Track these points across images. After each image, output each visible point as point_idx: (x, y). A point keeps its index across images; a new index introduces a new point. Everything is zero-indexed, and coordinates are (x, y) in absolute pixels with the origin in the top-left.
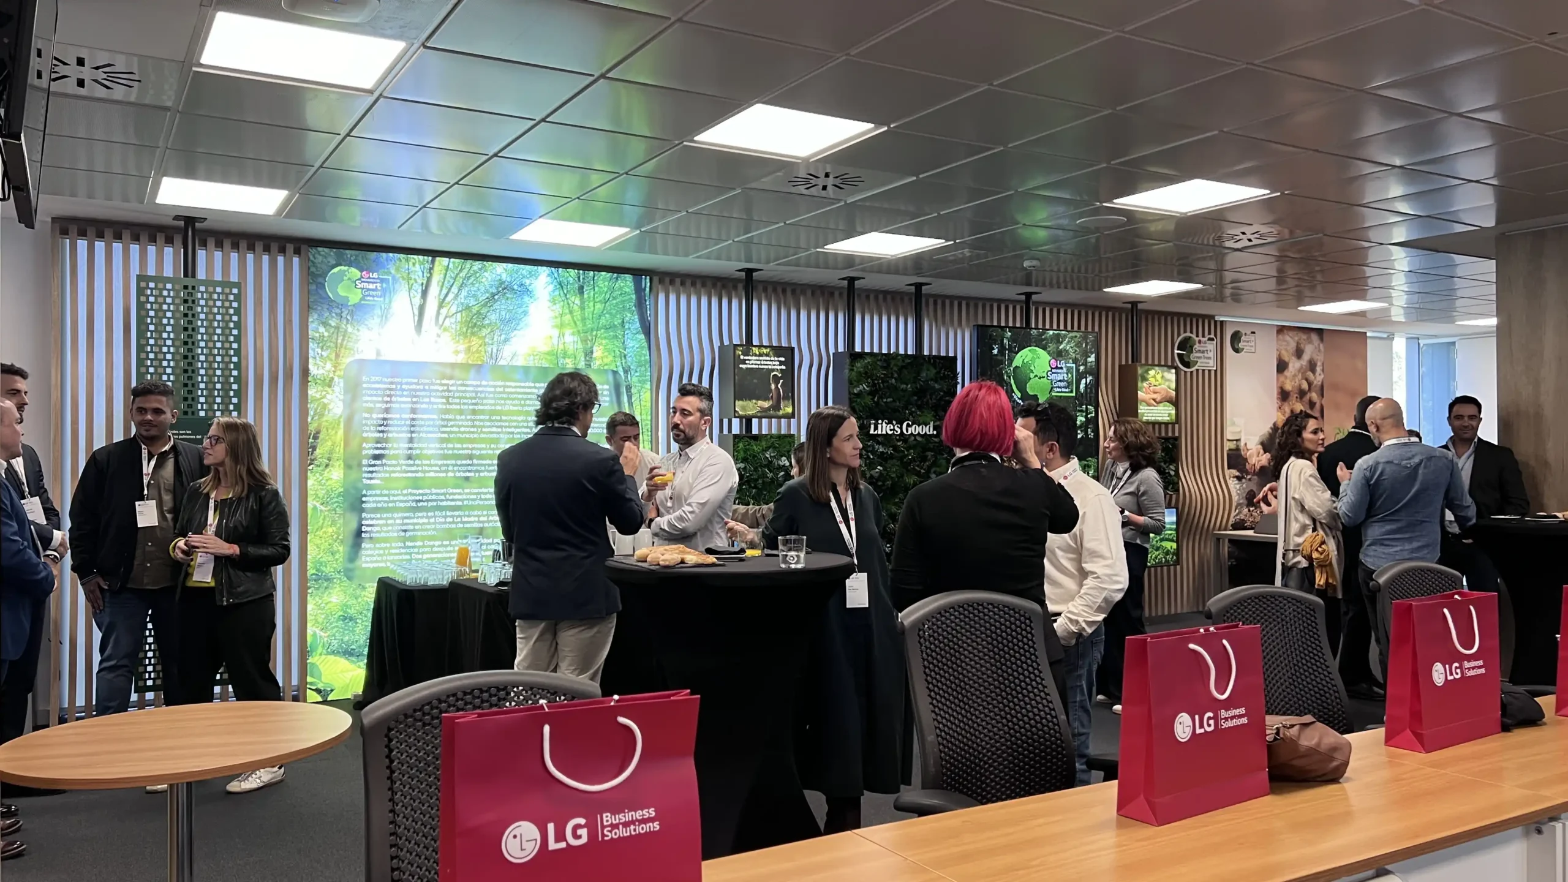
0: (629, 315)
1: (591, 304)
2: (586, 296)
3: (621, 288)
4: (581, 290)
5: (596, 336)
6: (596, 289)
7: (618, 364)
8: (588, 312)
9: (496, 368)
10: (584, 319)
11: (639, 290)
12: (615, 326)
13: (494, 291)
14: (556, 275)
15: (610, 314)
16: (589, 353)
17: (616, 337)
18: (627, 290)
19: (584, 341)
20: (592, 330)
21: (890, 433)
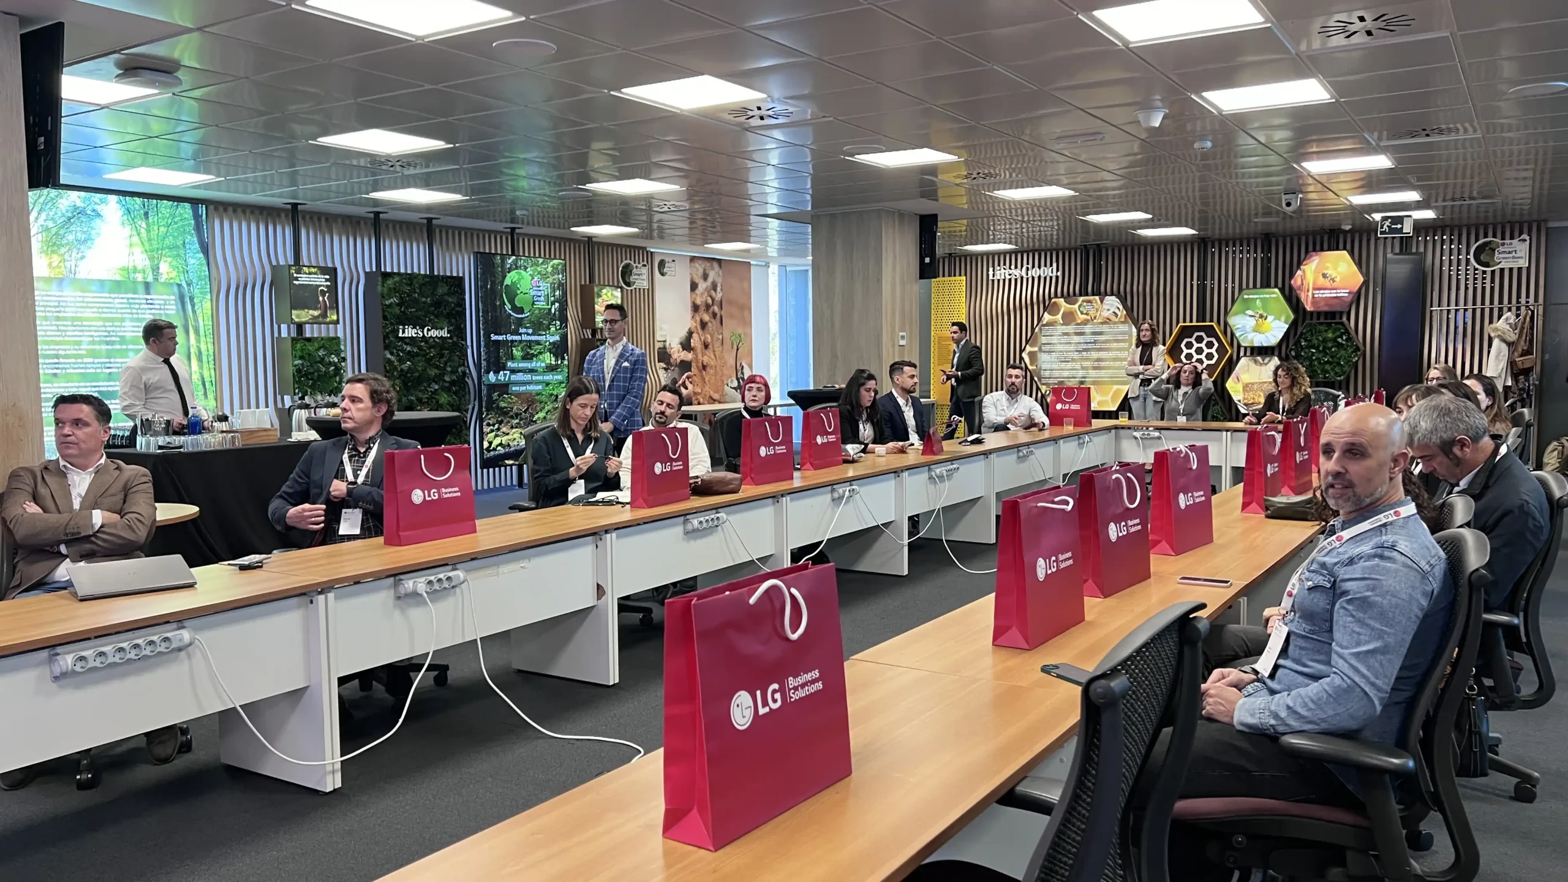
0: (189, 237)
1: (156, 228)
2: (151, 220)
3: (181, 215)
4: (146, 214)
5: (161, 254)
6: (160, 215)
7: (182, 278)
8: (154, 234)
9: (74, 281)
10: (150, 240)
11: (197, 217)
12: (177, 247)
13: (70, 215)
14: (124, 203)
15: (174, 236)
16: (156, 269)
17: (178, 255)
18: (186, 216)
19: (151, 259)
20: (158, 249)
21: (414, 335)
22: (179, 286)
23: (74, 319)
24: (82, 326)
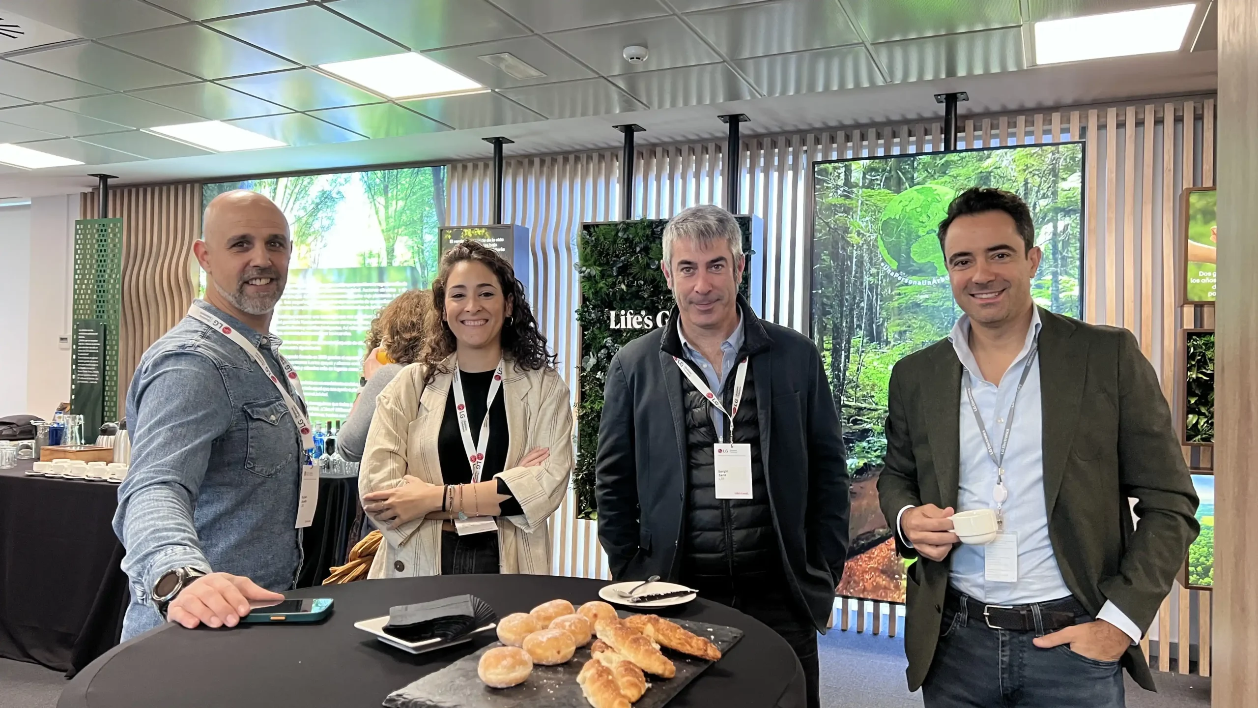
0: (427, 209)
2: (390, 195)
3: (421, 182)
4: (386, 190)
5: (397, 234)
6: (399, 187)
7: (417, 260)
8: (391, 210)
9: (317, 271)
10: (387, 218)
11: (438, 181)
12: (414, 221)
13: (318, 201)
14: (366, 178)
15: (411, 210)
18: (426, 183)
19: (387, 239)
20: (394, 229)
22: (413, 269)
23: (315, 312)
24: (320, 320)
